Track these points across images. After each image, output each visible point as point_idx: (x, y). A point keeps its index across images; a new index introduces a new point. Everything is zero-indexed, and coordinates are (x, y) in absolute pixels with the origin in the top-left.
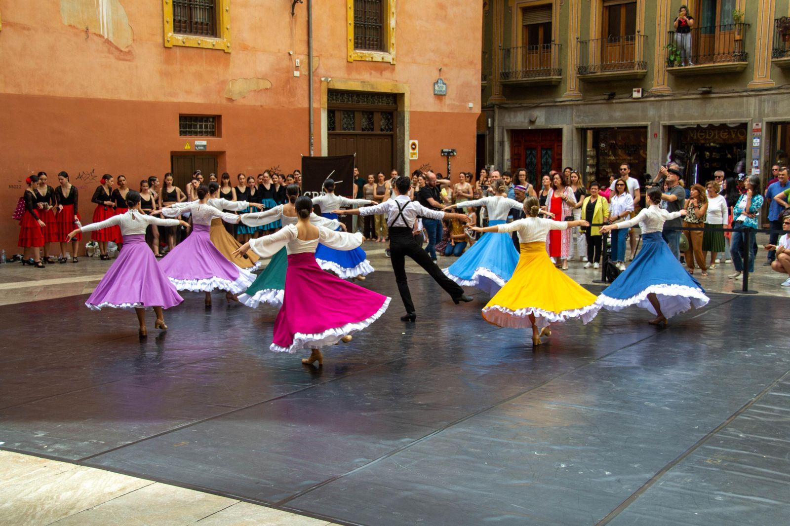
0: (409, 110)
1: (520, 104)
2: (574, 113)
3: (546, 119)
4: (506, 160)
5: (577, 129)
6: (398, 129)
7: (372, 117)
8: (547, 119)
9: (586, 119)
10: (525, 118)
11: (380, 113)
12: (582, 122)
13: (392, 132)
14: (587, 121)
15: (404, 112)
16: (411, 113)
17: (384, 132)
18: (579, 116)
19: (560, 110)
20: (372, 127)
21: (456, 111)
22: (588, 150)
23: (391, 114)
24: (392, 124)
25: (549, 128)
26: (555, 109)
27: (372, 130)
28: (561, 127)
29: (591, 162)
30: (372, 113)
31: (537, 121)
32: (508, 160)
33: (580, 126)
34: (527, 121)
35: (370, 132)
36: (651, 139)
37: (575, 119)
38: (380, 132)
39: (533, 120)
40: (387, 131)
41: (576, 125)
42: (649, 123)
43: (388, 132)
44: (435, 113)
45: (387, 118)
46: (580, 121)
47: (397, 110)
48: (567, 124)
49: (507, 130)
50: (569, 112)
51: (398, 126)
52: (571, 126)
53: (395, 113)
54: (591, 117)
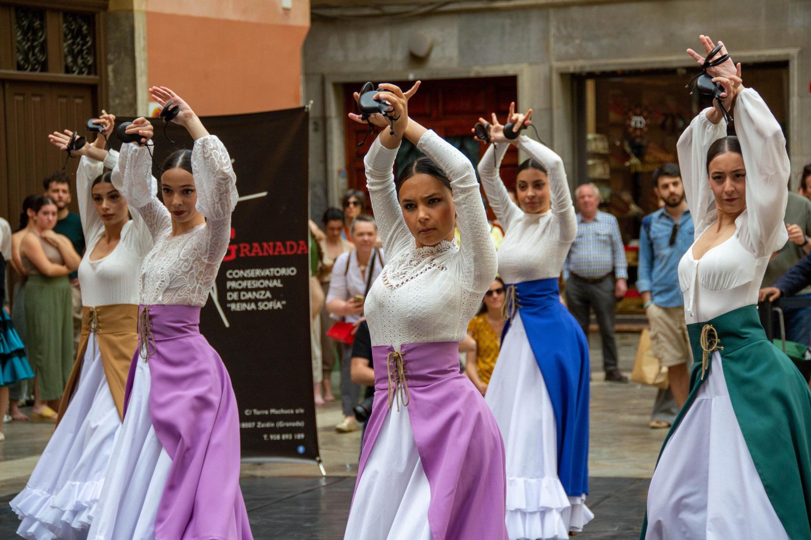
0: (143, 8)
1: (378, 7)
2: (553, 31)
3: (461, 53)
4: (335, 174)
5: (563, 75)
6: (110, 68)
7: (42, 27)
8: (465, 49)
9: (592, 48)
10: (393, 48)
11: (61, 15)
12: (580, 55)
13: (92, 77)
14: (595, 53)
15: (130, 14)
16: (151, 17)
17: (74, 76)
18: (569, 38)
19: (508, 22)
20: (41, 58)
21: (253, 18)
22: (590, 136)
23: (89, 18)
24: (93, 50)
25: (472, 75)
26: (490, 21)
27: (44, 67)
28: (511, 72)
29: (599, 170)
30: (40, 13)
31: (434, 55)
32: (340, 172)
33: (574, 66)
34: (400, 56)
35: (38, 75)
36: (801, 97)
37: (557, 48)
38: (62, 76)
39: (421, 53)
40: (81, 72)
41: (556, 64)
42: (793, 52)
43: (85, 77)
44: (205, 21)
45: (77, 34)
46: (571, 51)
47: (105, 7)
48: (530, 64)
49: (336, 85)
50: (535, 27)
51: (111, 57)
52: (543, 69)
53: (101, 17)
54: (605, 42)
